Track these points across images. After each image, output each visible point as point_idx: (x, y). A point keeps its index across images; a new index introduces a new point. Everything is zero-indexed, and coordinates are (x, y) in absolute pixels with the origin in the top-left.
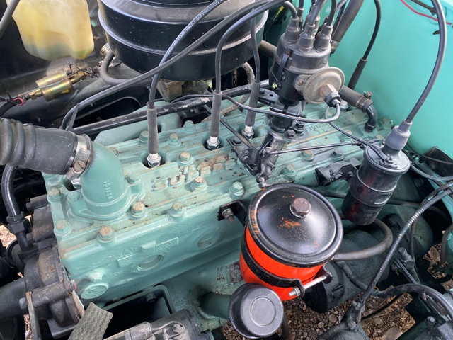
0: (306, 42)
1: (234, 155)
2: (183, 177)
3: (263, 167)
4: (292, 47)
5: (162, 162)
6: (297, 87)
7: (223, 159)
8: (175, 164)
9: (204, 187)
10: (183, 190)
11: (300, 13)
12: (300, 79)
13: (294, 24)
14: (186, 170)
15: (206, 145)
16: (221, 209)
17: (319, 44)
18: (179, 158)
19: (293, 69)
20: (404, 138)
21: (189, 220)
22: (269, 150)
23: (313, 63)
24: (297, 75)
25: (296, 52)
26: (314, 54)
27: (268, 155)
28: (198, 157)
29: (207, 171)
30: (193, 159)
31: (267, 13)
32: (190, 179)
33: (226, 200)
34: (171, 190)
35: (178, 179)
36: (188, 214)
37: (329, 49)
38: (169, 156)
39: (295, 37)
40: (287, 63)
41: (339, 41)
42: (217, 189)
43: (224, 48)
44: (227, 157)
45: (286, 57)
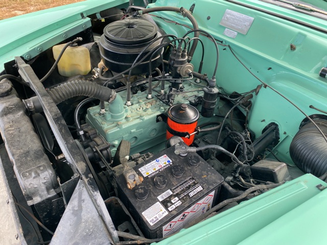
0: (179, 56)
1: (159, 100)
2: (141, 108)
3: (170, 100)
4: (174, 58)
5: (132, 105)
6: (178, 72)
7: (155, 102)
8: (137, 105)
9: (150, 110)
10: (142, 112)
11: (175, 47)
12: (179, 69)
13: (174, 50)
14: (142, 106)
15: (147, 98)
16: (158, 116)
17: (183, 56)
18: (139, 102)
19: (175, 65)
20: (214, 81)
21: (147, 120)
22: (171, 93)
23: (182, 63)
24: (177, 67)
25: (176, 60)
26: (182, 60)
27: (172, 95)
28: (145, 102)
29: (149, 106)
30: (143, 103)
31: (163, 48)
32: (144, 108)
33: (159, 113)
34: (138, 112)
35: (140, 109)
36: (146, 118)
37: (187, 57)
38: (134, 102)
39: (175, 54)
40: (173, 64)
41: (192, 56)
42: (155, 110)
43: (152, 60)
44: (156, 101)
45: (172, 62)
